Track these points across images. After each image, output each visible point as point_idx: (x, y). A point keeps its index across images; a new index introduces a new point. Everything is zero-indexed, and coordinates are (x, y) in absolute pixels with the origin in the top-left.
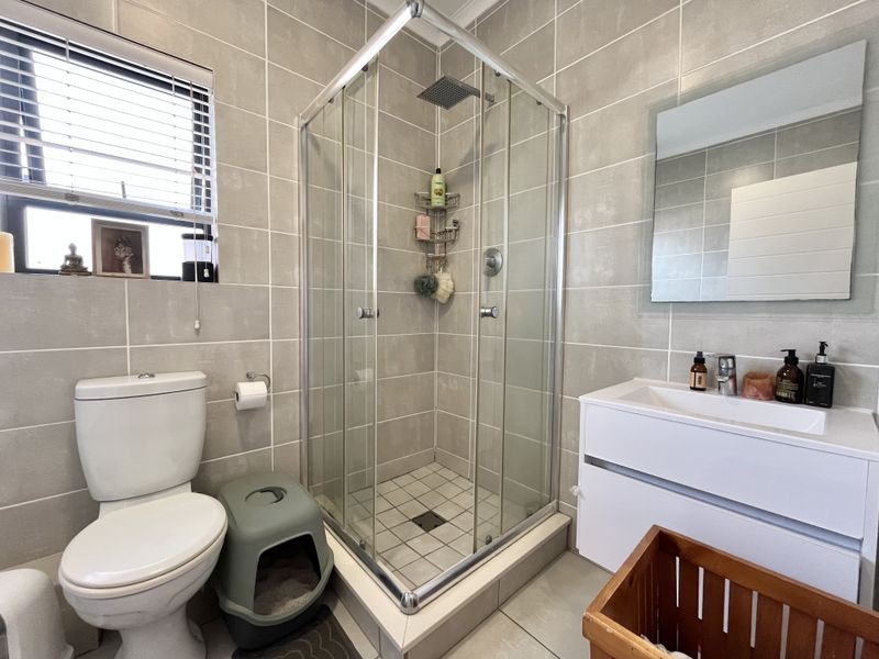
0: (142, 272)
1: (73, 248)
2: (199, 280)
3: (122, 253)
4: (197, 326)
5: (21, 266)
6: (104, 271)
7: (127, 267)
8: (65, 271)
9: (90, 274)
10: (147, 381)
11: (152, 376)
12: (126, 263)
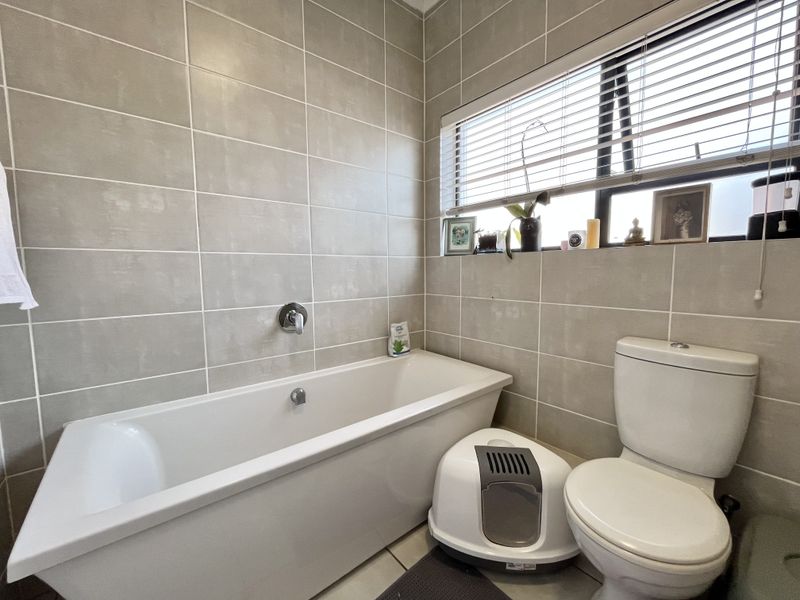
0: (699, 236)
1: (636, 222)
2: (767, 238)
3: (681, 218)
4: (757, 296)
5: (604, 244)
6: (662, 239)
7: (685, 232)
8: (629, 243)
9: (648, 243)
10: (679, 351)
11: (686, 347)
12: (684, 228)
